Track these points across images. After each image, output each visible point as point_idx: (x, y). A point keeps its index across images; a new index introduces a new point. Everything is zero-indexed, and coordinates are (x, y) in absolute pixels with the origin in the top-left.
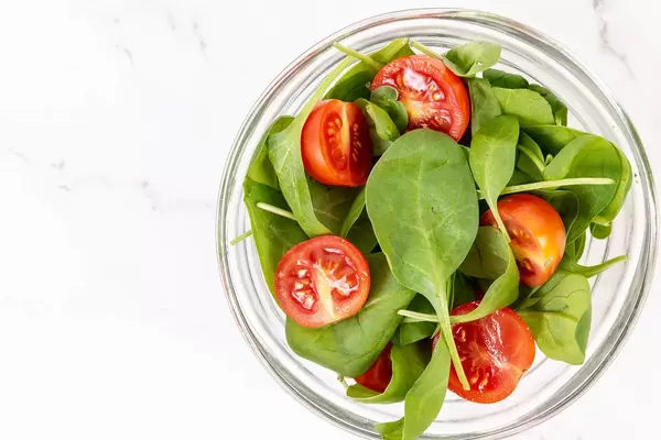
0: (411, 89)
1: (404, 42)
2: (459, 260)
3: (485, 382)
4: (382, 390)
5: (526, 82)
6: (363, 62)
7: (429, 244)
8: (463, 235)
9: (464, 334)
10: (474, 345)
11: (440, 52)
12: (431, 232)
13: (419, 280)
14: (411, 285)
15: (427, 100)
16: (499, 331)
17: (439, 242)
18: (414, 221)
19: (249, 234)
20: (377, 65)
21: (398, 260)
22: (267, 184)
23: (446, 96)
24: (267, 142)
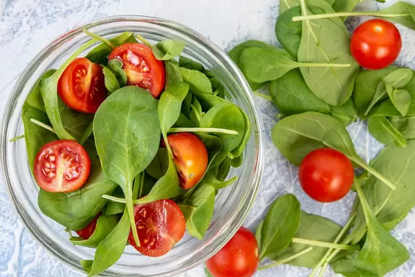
0: (130, 63)
1: (130, 34)
2: (143, 167)
3: (152, 244)
4: (87, 238)
5: (203, 68)
6: (105, 43)
7: (127, 155)
8: (148, 152)
9: (145, 212)
10: (150, 220)
11: (153, 43)
12: (131, 147)
13: (118, 175)
14: (113, 178)
15: (139, 71)
16: (166, 215)
17: (134, 155)
18: (121, 140)
19: (23, 137)
20: (113, 46)
21: (108, 162)
22: (38, 107)
23: (150, 69)
24: (40, 83)
